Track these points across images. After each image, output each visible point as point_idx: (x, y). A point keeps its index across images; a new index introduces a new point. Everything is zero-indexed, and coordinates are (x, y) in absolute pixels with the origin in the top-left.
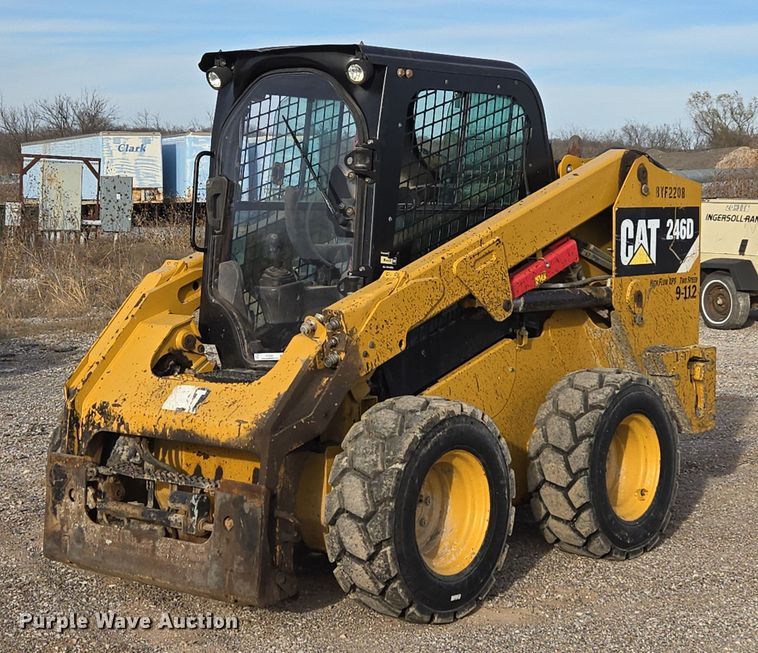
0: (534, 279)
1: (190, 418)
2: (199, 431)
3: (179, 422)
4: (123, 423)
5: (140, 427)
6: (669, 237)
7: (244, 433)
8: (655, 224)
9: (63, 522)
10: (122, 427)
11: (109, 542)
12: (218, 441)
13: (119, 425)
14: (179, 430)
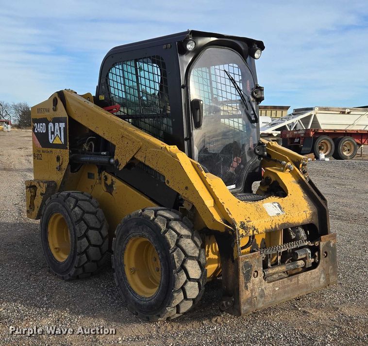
1: (286, 216)
2: (290, 222)
3: (281, 220)
4: (255, 229)
5: (264, 229)
7: (308, 215)
9: (252, 291)
10: (255, 232)
11: (277, 289)
12: (299, 223)
13: (253, 231)
14: (282, 224)
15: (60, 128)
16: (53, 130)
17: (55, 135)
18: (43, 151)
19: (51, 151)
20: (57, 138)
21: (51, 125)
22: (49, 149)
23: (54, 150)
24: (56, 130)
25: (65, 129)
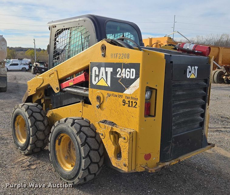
0: (69, 83)
6: (118, 76)
8: (110, 70)
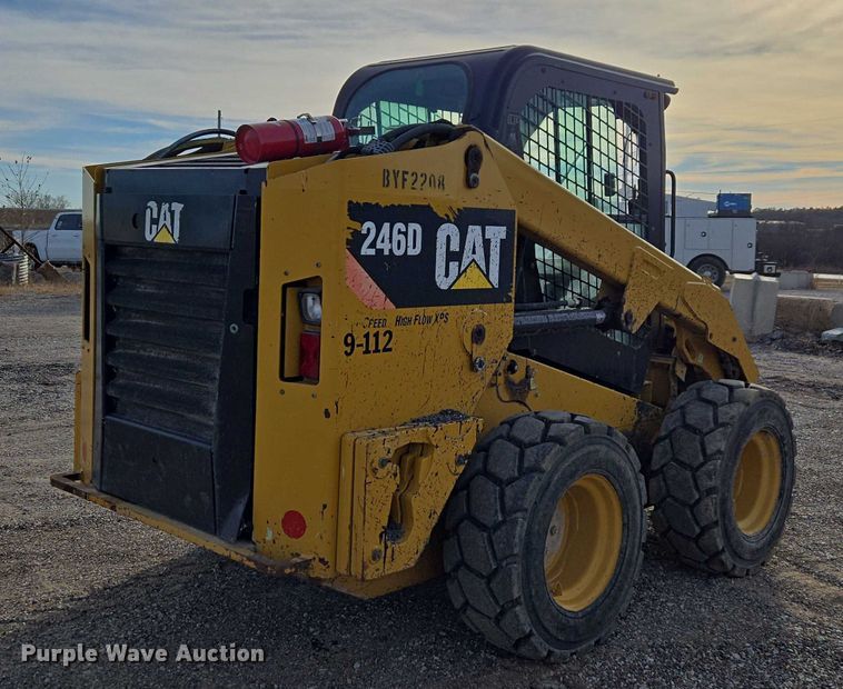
15: (487, 243)
16: (455, 247)
17: (466, 261)
18: (399, 321)
19: (444, 316)
20: (474, 273)
21: (448, 230)
22: (432, 311)
23: (452, 310)
24: (468, 246)
25: (505, 245)
